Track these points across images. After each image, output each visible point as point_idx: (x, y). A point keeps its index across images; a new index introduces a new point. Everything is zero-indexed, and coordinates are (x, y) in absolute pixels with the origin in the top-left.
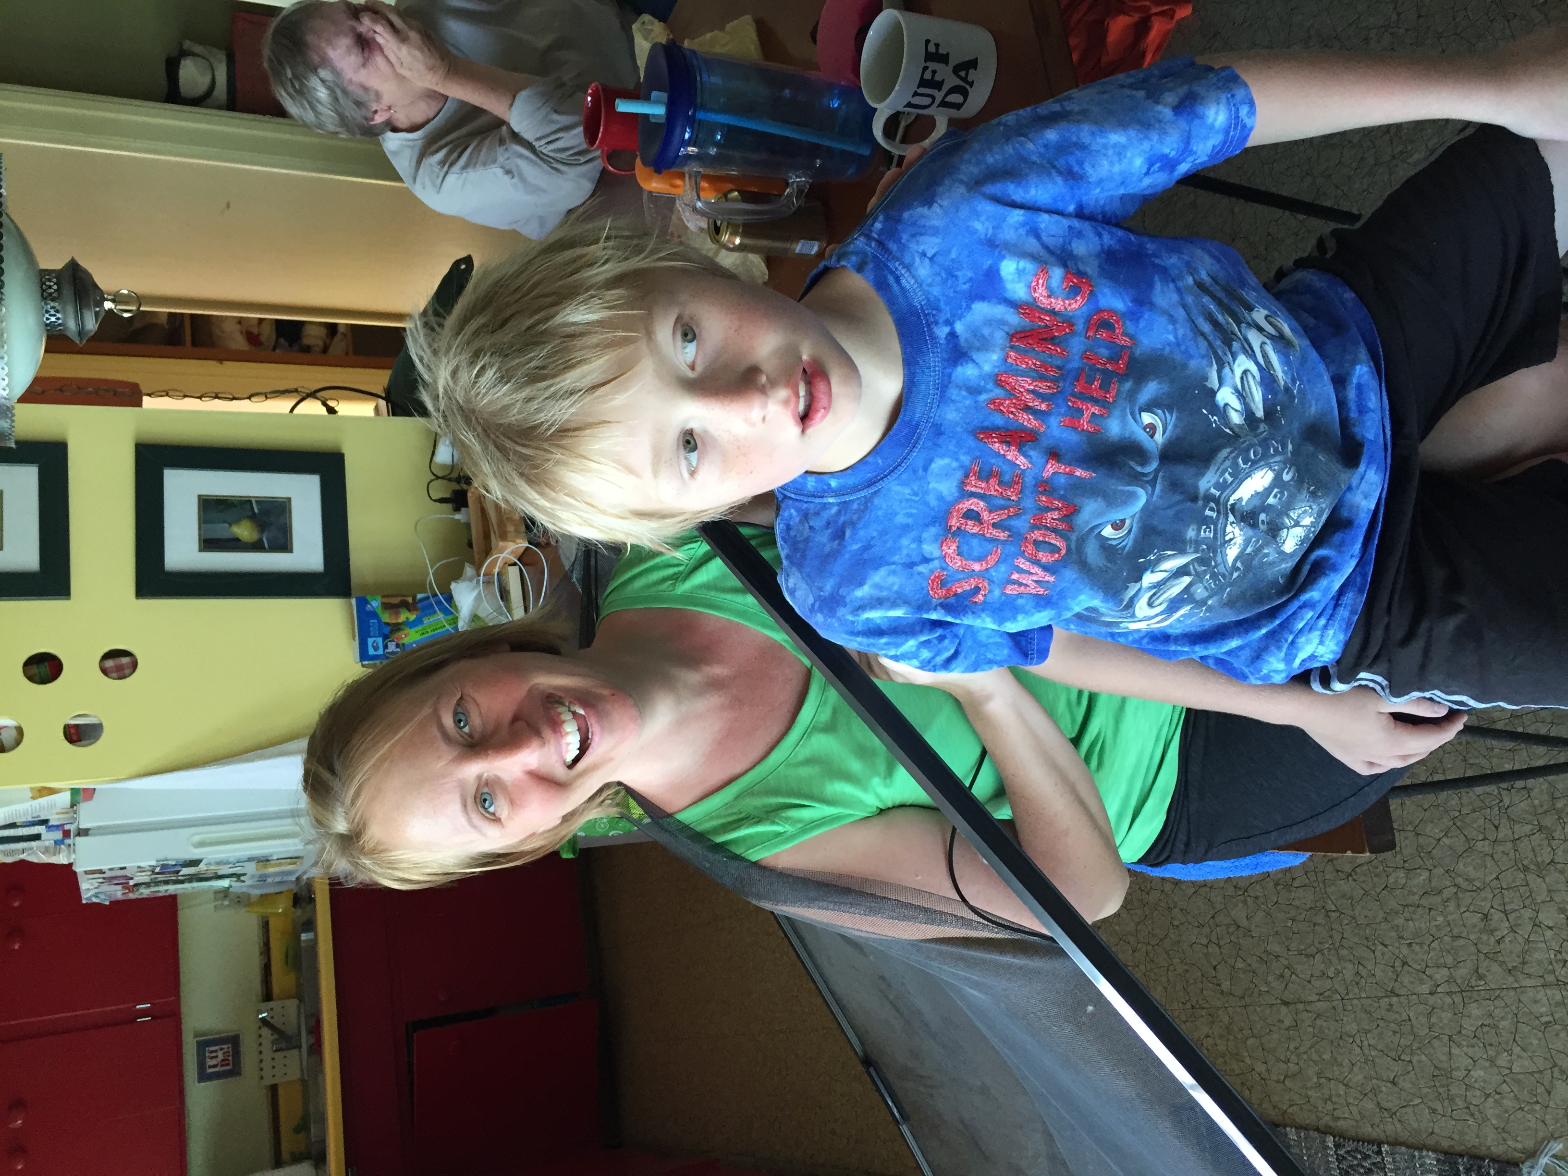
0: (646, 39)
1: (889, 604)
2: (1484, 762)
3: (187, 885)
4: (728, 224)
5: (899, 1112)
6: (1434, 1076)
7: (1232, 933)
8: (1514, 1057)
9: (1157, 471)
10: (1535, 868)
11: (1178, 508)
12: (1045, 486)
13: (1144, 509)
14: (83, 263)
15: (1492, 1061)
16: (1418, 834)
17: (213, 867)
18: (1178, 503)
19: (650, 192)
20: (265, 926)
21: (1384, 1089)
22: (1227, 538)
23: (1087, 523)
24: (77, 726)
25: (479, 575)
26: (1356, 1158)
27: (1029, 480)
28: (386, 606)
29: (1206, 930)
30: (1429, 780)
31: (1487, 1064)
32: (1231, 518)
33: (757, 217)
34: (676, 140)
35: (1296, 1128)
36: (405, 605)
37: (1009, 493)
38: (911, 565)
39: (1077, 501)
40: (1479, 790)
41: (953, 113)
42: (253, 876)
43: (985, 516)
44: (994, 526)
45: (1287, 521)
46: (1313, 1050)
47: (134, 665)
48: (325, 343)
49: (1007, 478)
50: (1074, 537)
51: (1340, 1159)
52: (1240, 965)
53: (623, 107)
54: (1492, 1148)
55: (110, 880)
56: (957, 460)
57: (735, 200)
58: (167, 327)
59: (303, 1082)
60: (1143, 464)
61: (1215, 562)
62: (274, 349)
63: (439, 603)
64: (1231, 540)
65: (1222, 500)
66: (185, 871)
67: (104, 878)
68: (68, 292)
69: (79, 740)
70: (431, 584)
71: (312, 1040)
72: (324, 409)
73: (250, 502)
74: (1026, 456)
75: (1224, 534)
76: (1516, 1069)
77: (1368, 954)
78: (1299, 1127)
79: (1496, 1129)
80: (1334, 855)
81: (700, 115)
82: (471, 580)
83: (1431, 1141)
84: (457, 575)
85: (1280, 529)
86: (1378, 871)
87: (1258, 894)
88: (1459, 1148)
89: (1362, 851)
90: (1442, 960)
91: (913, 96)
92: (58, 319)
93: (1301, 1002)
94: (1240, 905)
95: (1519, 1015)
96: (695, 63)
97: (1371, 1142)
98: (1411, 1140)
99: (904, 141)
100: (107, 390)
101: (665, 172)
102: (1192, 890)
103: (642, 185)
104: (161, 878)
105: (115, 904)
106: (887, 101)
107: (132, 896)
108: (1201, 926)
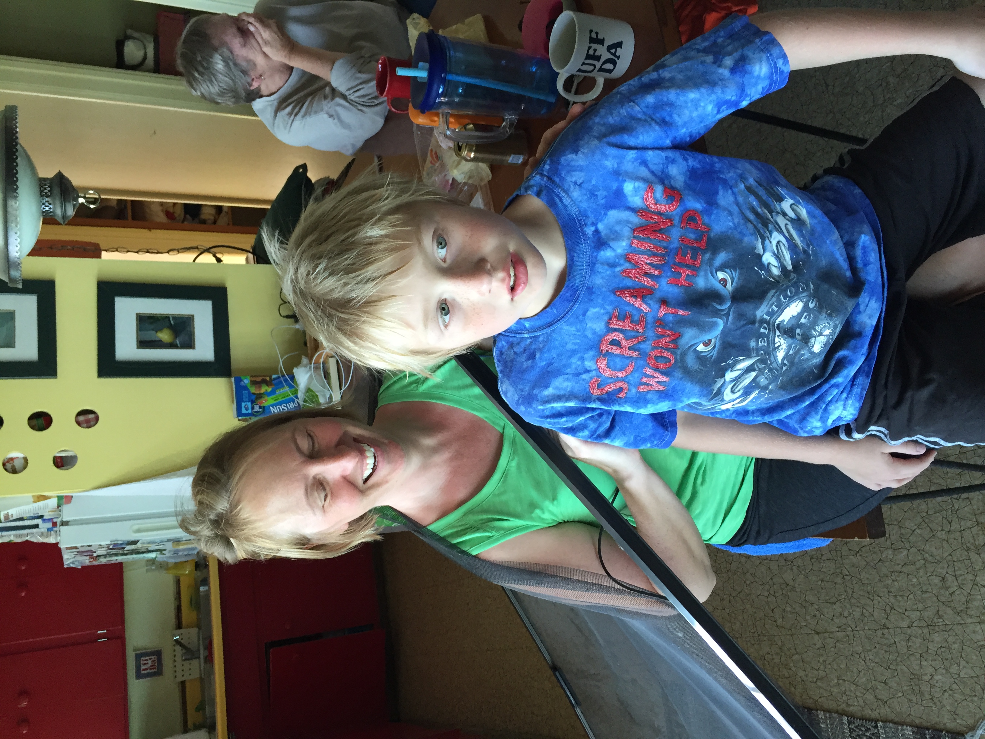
0: (415, 28)
1: (564, 399)
2: (942, 482)
3: (129, 557)
4: (466, 145)
5: (574, 699)
6: (911, 679)
7: (783, 589)
8: (961, 667)
9: (730, 308)
10: (974, 549)
11: (743, 329)
12: (660, 322)
13: (723, 332)
14: (66, 174)
15: (947, 670)
16: (900, 527)
17: (145, 545)
18: (744, 325)
19: (418, 125)
20: (178, 582)
21: (878, 687)
22: (776, 345)
23: (688, 343)
24: (61, 457)
25: (311, 364)
26: (862, 730)
27: (650, 319)
28: (254, 383)
29: (767, 587)
30: (908, 493)
31: (944, 671)
32: (778, 333)
33: (485, 140)
34: (434, 93)
35: (824, 711)
36: (265, 382)
37: (638, 328)
38: (578, 374)
39: (680, 330)
40: (939, 499)
41: (607, 75)
42: (170, 551)
43: (624, 342)
44: (630, 349)
45: (814, 333)
46: (834, 663)
47: (97, 419)
48: (215, 217)
49: (636, 318)
50: (679, 352)
51: (851, 731)
52: (788, 609)
53: (401, 72)
54: (947, 724)
55: (81, 553)
56: (604, 309)
57: (470, 130)
58: (116, 207)
59: (201, 680)
60: (721, 304)
61: (770, 361)
62: (183, 222)
63: (286, 381)
64: (779, 346)
65: (771, 322)
66: (128, 547)
67: (78, 552)
68: (56, 191)
69: (63, 466)
70: (281, 367)
71: (207, 653)
72: (214, 259)
73: (169, 317)
74: (646, 303)
75: (774, 343)
76: (962, 675)
77: (869, 602)
78: (826, 711)
79: (950, 712)
80: (848, 540)
81: (450, 77)
82: (306, 367)
83: (908, 720)
84: (298, 363)
85: (810, 338)
86: (875, 550)
87: (800, 564)
88: (925, 724)
89: (865, 538)
90: (915, 607)
91: (582, 65)
92: (50, 208)
93: (827, 632)
94: (789, 571)
95: (965, 641)
96: (446, 44)
97: (871, 720)
98: (896, 720)
99: (577, 93)
100: (79, 248)
101: (427, 112)
102: (758, 562)
103: (412, 120)
104: (113, 552)
105: (84, 568)
106: (566, 68)
107: (95, 563)
108: (764, 584)
